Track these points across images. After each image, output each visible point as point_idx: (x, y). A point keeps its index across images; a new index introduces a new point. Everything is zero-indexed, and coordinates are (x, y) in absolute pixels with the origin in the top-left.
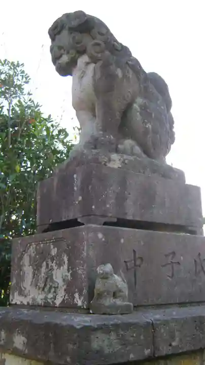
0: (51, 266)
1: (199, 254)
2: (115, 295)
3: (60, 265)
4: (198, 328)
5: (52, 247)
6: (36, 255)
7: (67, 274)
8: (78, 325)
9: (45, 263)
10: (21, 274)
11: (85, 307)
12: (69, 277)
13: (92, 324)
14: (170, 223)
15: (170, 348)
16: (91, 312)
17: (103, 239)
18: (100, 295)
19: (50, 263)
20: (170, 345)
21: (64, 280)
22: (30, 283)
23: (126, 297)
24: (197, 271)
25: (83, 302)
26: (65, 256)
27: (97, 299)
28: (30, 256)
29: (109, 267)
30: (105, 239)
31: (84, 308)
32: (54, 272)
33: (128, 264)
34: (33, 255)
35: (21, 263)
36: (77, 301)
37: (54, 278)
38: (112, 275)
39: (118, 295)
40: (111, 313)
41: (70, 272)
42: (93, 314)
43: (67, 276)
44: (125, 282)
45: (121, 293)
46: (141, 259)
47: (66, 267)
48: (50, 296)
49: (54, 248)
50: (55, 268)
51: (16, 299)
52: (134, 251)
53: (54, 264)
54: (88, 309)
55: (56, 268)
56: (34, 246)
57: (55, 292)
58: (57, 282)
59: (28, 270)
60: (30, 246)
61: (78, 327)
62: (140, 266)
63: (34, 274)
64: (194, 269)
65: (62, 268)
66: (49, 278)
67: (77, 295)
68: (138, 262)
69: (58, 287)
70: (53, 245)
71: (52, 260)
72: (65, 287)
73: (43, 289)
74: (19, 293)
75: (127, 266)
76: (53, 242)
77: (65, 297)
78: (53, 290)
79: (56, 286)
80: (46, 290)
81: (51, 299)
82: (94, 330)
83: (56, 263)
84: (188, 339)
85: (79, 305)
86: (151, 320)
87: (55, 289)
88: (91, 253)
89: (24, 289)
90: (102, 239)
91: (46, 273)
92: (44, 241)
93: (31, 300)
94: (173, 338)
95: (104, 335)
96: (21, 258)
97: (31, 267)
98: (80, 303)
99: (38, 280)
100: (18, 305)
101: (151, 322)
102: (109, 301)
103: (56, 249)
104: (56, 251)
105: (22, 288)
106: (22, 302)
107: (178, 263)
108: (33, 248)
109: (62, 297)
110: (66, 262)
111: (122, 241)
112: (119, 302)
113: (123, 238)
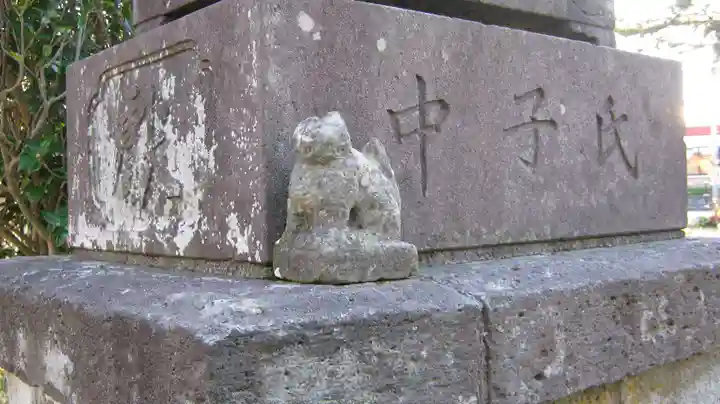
0: (162, 133)
1: (610, 100)
2: (355, 218)
3: (184, 128)
4: (619, 318)
5: (162, 73)
6: (122, 105)
7: (204, 153)
8: (212, 332)
9: (144, 125)
10: (91, 162)
11: (258, 259)
12: (212, 164)
13: (267, 324)
14: (525, 8)
15: (540, 383)
16: (277, 273)
17: (317, 37)
18: (305, 219)
19: (158, 125)
20: (539, 376)
21: (197, 175)
22: (111, 189)
23: (394, 225)
24: (604, 147)
25: (251, 244)
26: (199, 97)
27: (296, 232)
28: (109, 110)
29: (333, 125)
30: (323, 34)
31: (254, 263)
32: (170, 152)
33: (402, 120)
34: (115, 104)
35: (90, 133)
36: (235, 240)
37: (170, 167)
38: (343, 149)
39: (367, 216)
40: (340, 278)
41: (214, 147)
42: (285, 280)
43: (206, 161)
44: (389, 176)
45: (377, 213)
46: (443, 104)
47: (200, 131)
48: (163, 223)
49: (167, 76)
50: (172, 136)
51: (83, 234)
52: (419, 78)
53: (168, 128)
54: (269, 265)
55: (175, 137)
56: (117, 78)
57: (174, 212)
58: (178, 182)
59: (107, 149)
60: (108, 79)
61: (210, 340)
62: (438, 129)
63: (120, 160)
64: (596, 143)
65: (190, 136)
66: (157, 169)
67: (232, 220)
68: (433, 115)
69: (180, 197)
70: (165, 67)
71: (164, 114)
72: (200, 195)
73: (144, 205)
74: (87, 217)
75: (396, 125)
76: (165, 58)
77: (199, 227)
78: (169, 205)
79: (177, 193)
80: (151, 206)
81: (164, 232)
82: (273, 346)
83: (174, 122)
84: (593, 352)
85: (240, 251)
86: (478, 298)
87: (174, 203)
88: (273, 79)
89: (98, 206)
90: (311, 33)
91: (151, 156)
92: (142, 58)
93: (116, 236)
94: (546, 352)
95: (312, 361)
96: (88, 119)
97: (112, 140)
98: (242, 247)
99: (130, 179)
100: (87, 250)
101: (480, 306)
102: (333, 239)
103: (173, 78)
104: (173, 85)
105: (96, 203)
106: (94, 243)
107: (552, 123)
108: (116, 86)
109: (192, 226)
110: (202, 117)
111: (381, 45)
112: (369, 241)
113: (384, 35)
